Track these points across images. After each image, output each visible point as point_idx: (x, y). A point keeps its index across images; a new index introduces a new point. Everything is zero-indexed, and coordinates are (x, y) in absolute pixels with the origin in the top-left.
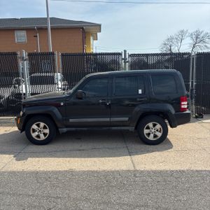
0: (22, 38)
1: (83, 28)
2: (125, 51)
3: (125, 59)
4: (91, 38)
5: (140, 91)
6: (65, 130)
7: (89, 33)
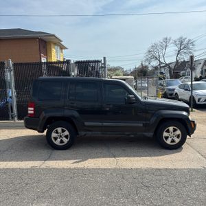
2: (104, 58)
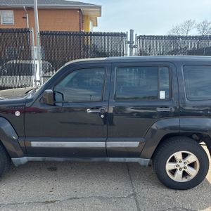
0: (9, 19)
1: (80, 10)
3: (131, 42)
4: (91, 23)
5: (162, 95)
6: (24, 159)
7: (87, 16)
